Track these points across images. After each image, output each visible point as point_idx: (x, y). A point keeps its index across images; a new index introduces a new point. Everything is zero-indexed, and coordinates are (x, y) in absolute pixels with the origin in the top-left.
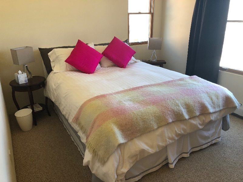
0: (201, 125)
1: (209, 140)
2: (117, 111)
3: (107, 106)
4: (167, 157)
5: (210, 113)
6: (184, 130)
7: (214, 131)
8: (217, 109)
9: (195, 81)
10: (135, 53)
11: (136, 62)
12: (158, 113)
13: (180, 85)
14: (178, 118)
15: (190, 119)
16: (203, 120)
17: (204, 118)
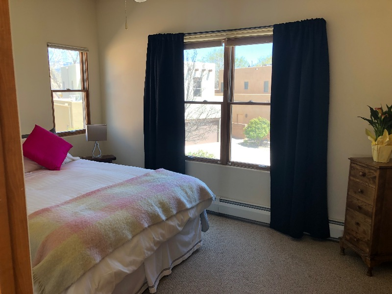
0: (179, 226)
1: (191, 247)
2: (76, 225)
3: (58, 222)
4: (146, 279)
5: (188, 210)
6: (163, 235)
7: (194, 233)
8: (194, 204)
9: (163, 174)
10: (71, 146)
11: (74, 160)
12: (129, 219)
13: (147, 181)
14: (155, 221)
15: (167, 220)
16: (182, 219)
17: (182, 217)
